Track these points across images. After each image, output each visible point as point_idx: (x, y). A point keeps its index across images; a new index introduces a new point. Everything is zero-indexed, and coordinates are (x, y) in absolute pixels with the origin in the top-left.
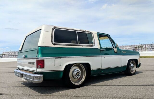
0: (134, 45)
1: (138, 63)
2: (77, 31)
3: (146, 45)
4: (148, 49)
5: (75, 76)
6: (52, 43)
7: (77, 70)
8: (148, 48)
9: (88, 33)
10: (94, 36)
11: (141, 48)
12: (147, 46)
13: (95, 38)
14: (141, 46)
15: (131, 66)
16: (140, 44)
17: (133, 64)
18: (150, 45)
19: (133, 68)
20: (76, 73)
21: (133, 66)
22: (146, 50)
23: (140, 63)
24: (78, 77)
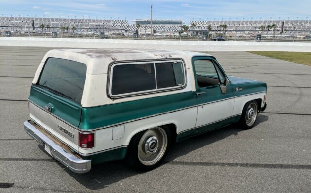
0: (260, 20)
1: (263, 105)
2: (154, 62)
3: (283, 23)
4: (287, 31)
5: (148, 150)
6: (109, 97)
7: (152, 139)
8: (287, 29)
9: (175, 61)
10: (187, 67)
11: (273, 29)
12: (284, 25)
13: (187, 70)
14: (273, 25)
15: (248, 114)
16: (272, 20)
17: (252, 109)
18: (292, 22)
19: (252, 116)
20: (150, 144)
21: (252, 113)
22: (282, 32)
23: (266, 105)
24: (152, 151)
